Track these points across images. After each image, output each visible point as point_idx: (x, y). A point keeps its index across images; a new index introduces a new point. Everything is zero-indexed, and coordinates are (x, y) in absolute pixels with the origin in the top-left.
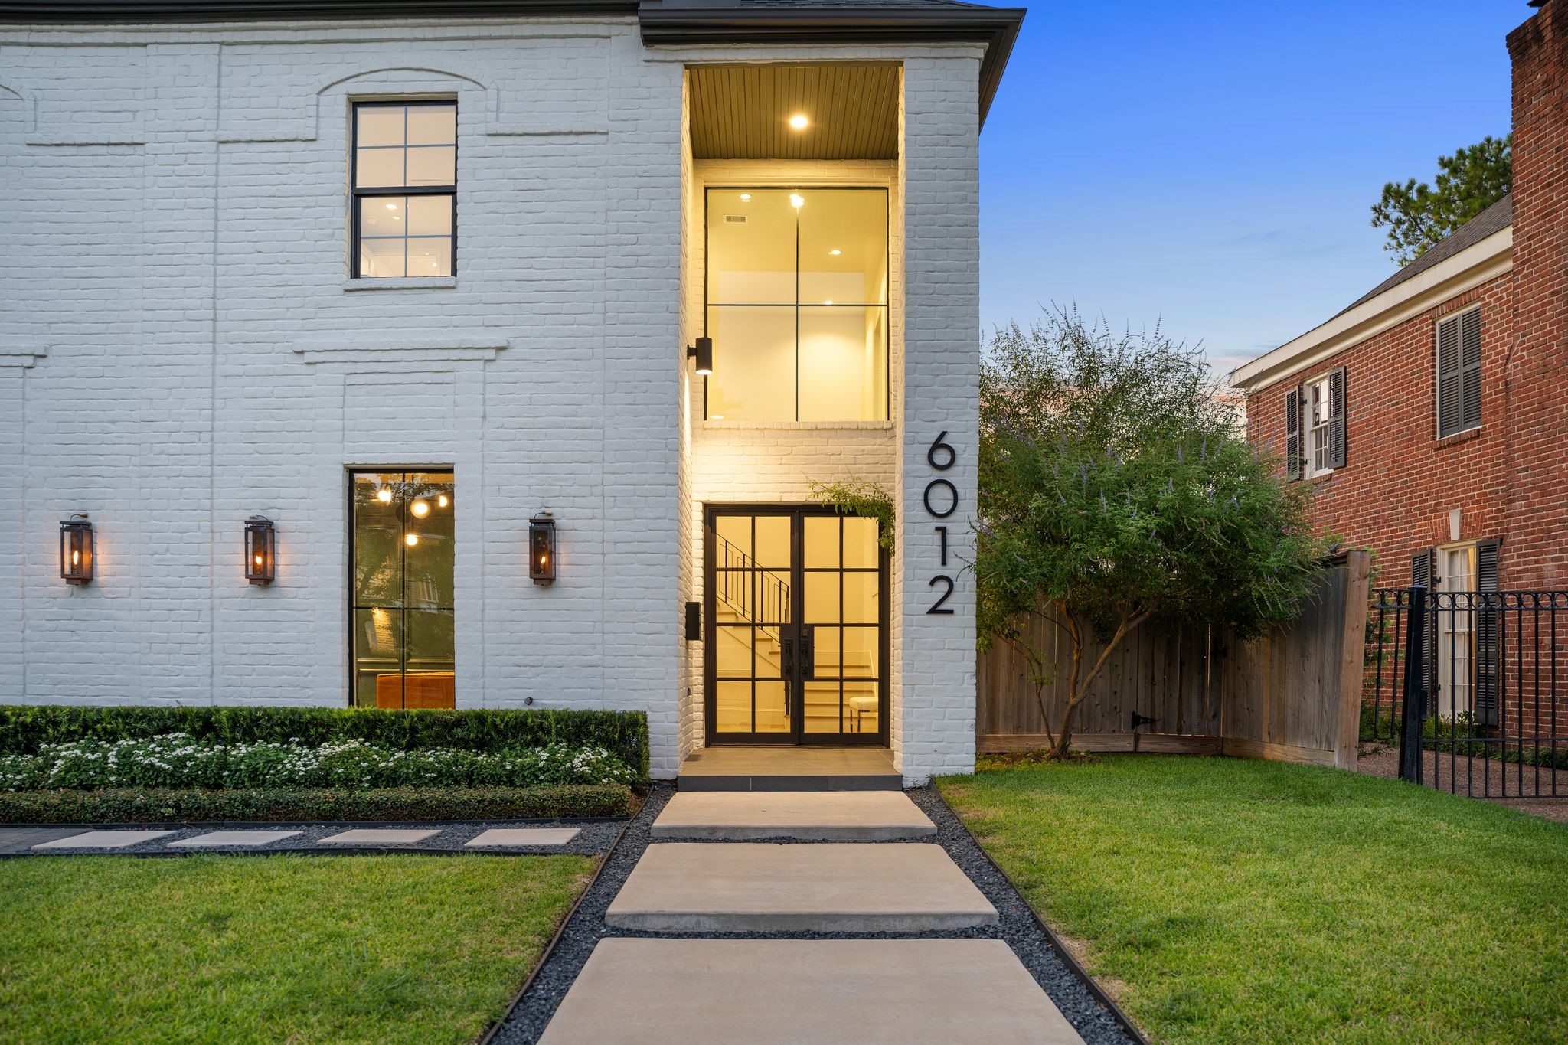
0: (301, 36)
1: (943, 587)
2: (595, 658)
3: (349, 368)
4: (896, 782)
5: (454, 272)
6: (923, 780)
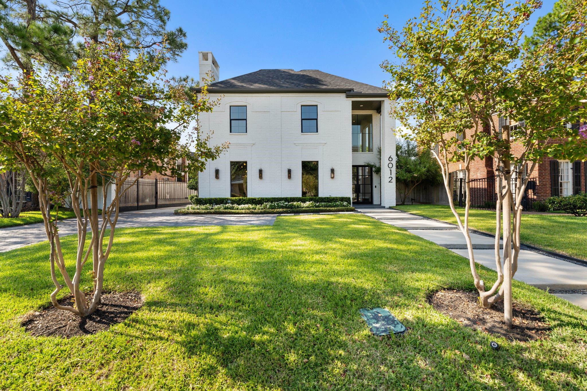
1: (391, 178)
2: (340, 189)
3: (303, 146)
4: (384, 207)
5: (317, 132)
6: (388, 207)
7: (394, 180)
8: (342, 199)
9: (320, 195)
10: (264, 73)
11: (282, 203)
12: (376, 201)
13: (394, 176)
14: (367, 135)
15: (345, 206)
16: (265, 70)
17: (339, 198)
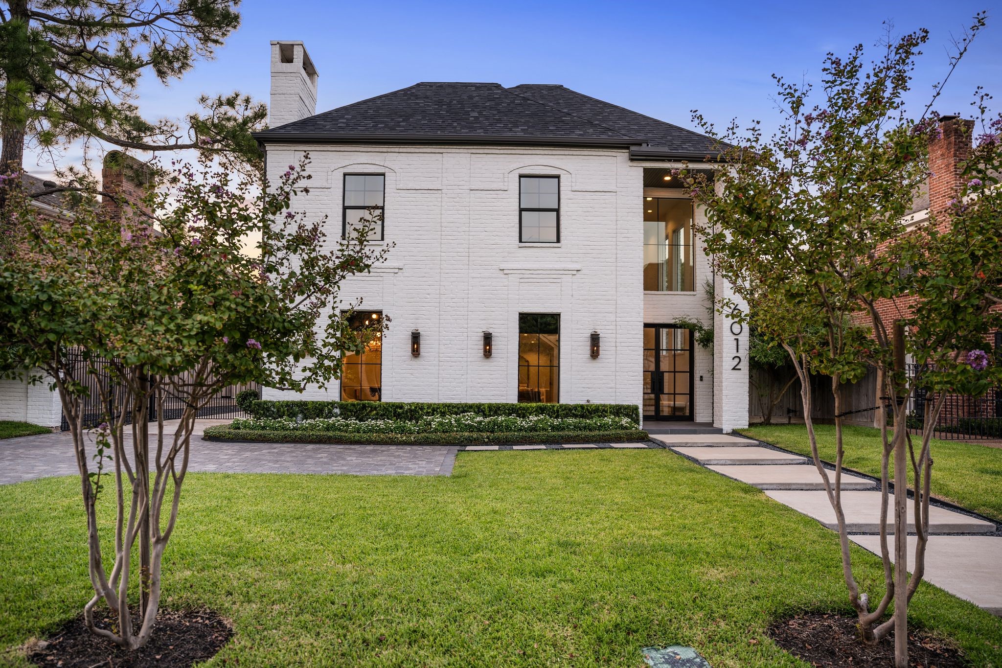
0: (502, 152)
1: (737, 360)
2: (613, 385)
3: (521, 276)
4: (720, 431)
5: (558, 241)
6: (730, 431)
7: (745, 366)
8: (618, 410)
9: (564, 400)
10: (429, 93)
11: (469, 418)
12: (701, 416)
13: (744, 353)
14: (682, 249)
15: (626, 428)
16: (431, 85)
17: (611, 407)
